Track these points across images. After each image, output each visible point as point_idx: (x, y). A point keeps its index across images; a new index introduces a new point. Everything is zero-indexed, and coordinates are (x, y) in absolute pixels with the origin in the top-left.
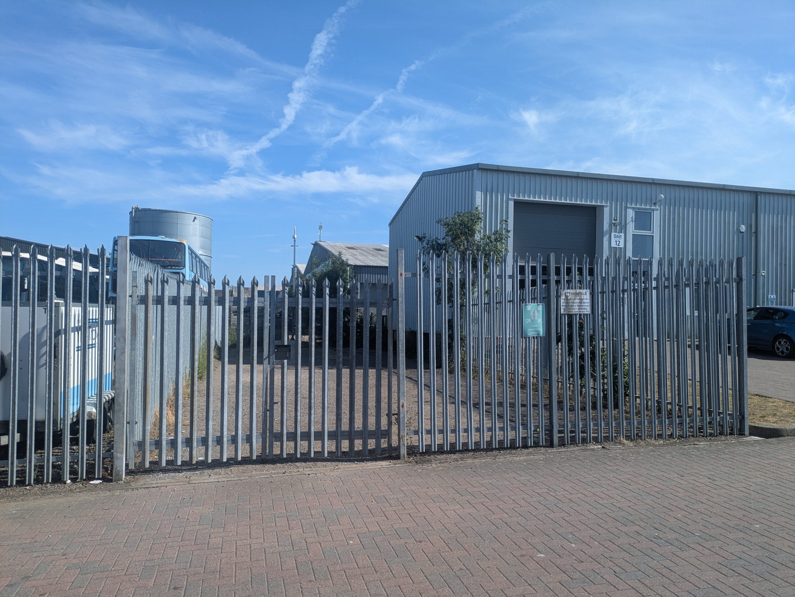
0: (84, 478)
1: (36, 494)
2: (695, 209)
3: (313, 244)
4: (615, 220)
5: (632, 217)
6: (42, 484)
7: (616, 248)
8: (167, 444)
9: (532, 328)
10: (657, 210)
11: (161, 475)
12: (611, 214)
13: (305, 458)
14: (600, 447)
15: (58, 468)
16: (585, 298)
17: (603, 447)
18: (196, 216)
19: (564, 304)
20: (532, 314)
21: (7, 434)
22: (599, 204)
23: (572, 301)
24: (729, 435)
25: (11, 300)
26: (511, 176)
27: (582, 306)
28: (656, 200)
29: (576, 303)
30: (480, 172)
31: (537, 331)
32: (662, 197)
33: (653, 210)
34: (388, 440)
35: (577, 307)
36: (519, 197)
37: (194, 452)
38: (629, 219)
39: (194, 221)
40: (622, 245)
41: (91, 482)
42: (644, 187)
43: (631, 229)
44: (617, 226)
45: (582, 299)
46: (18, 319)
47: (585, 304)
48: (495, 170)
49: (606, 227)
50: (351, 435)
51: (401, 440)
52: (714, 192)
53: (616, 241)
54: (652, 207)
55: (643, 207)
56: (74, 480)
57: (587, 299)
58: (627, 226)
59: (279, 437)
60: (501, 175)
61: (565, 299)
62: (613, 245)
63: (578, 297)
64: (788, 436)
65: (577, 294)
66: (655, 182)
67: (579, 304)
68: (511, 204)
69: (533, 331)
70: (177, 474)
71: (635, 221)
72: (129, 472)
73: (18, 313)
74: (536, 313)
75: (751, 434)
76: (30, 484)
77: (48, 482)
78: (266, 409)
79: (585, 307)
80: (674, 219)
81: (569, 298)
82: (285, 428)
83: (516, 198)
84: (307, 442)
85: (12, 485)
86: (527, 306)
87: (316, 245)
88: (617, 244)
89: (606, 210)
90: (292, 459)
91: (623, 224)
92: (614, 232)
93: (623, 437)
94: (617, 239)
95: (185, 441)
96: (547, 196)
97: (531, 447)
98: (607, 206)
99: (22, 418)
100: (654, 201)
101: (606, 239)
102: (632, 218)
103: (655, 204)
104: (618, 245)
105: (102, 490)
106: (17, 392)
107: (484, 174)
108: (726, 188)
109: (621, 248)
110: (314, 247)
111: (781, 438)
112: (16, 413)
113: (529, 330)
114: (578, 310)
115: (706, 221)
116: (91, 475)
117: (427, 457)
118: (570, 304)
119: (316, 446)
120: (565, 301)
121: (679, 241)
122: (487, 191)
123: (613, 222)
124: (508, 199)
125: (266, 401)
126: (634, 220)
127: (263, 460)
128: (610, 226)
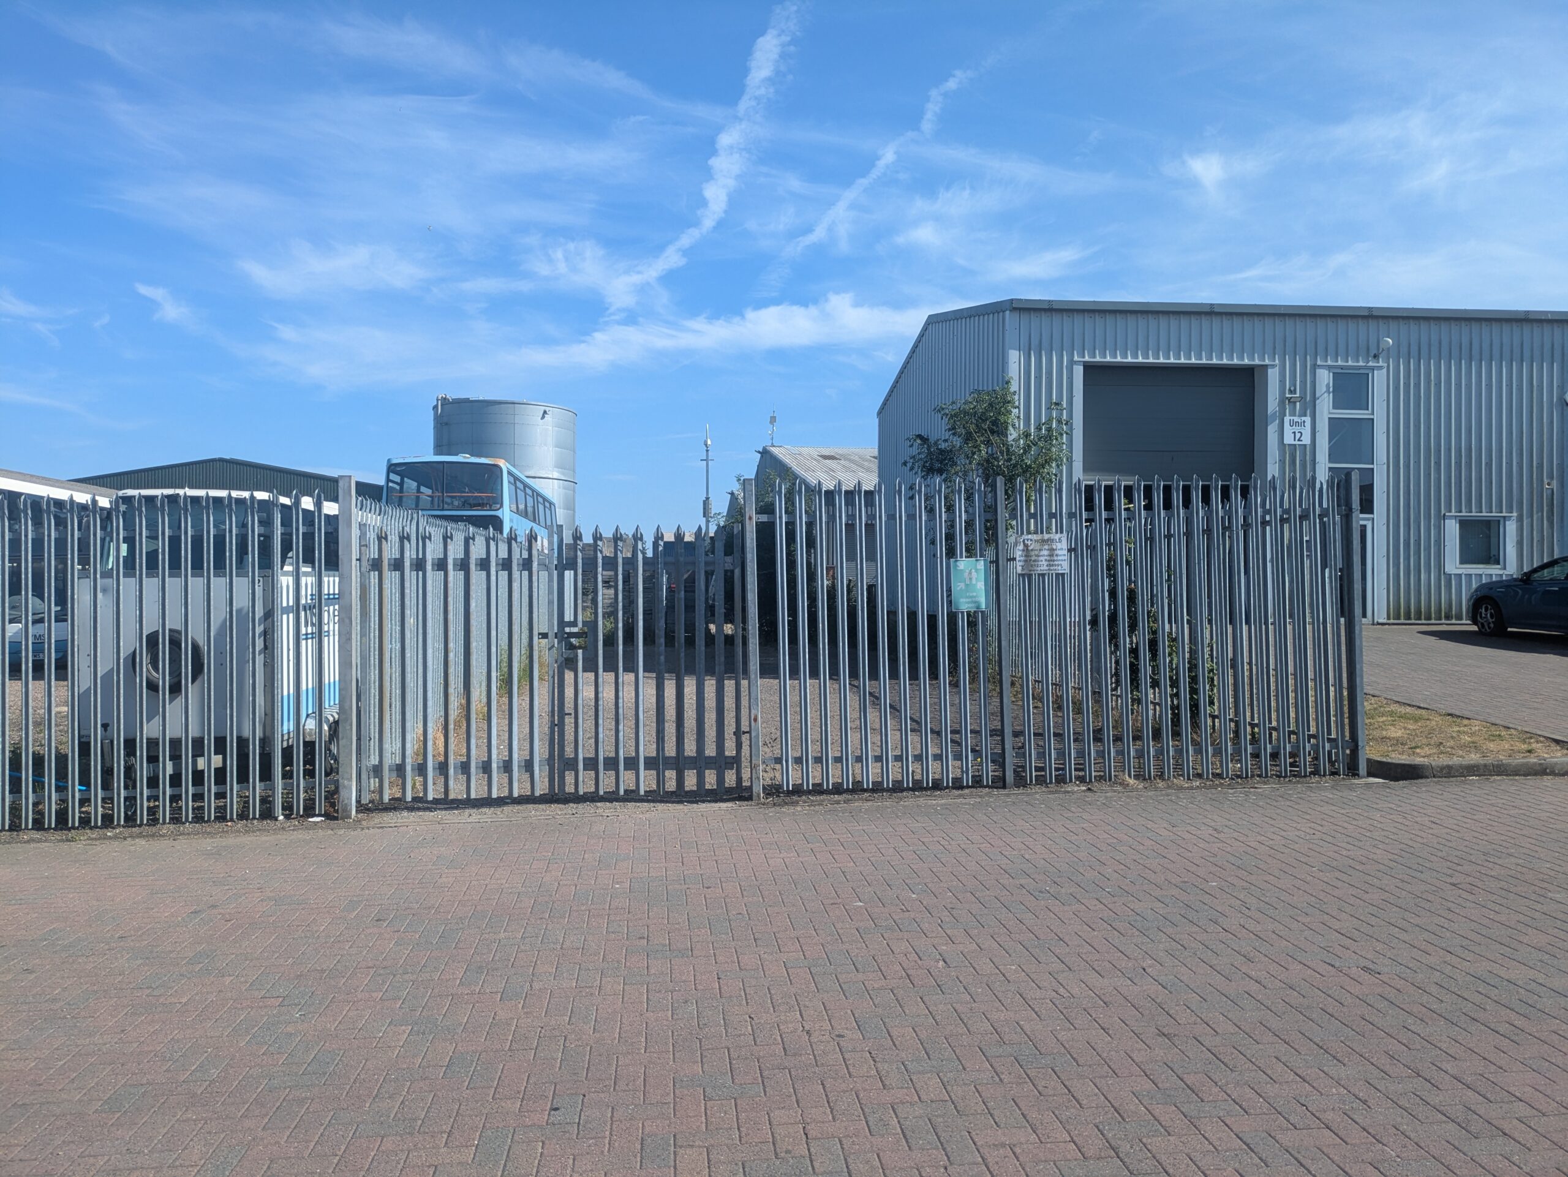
0: (301, 813)
1: (239, 831)
2: (1463, 362)
3: (759, 452)
4: (1291, 392)
5: (1328, 384)
6: (247, 820)
7: (1295, 445)
8: (412, 770)
9: (967, 597)
10: (1381, 368)
11: (405, 814)
12: (1282, 382)
13: (612, 797)
14: (1084, 788)
15: (268, 802)
16: (1059, 547)
17: (1089, 789)
18: (547, 409)
19: (1022, 558)
20: (966, 574)
21: (203, 755)
22: (1257, 362)
23: (1036, 553)
24: (1330, 775)
25: (202, 568)
26: (1078, 319)
27: (1054, 561)
28: (1378, 350)
29: (1043, 556)
30: (1016, 315)
31: (975, 602)
32: (1388, 342)
33: (1373, 369)
34: (737, 770)
35: (1046, 563)
36: (1094, 357)
37: (451, 783)
38: (1321, 388)
39: (543, 417)
40: (1306, 440)
41: (310, 820)
42: (1352, 325)
43: (1326, 408)
44: (1295, 403)
45: (1054, 550)
46: (212, 594)
47: (1059, 558)
48: (1045, 310)
49: (1273, 405)
50: (680, 763)
51: (754, 771)
52: (1506, 327)
53: (1294, 433)
54: (1371, 364)
55: (1350, 363)
56: (288, 817)
57: (1062, 549)
58: (1317, 402)
59: (572, 764)
60: (1056, 319)
61: (1023, 550)
62: (1288, 439)
63: (1046, 547)
64: (1434, 777)
65: (1043, 541)
66: (1375, 313)
67: (1048, 558)
68: (1079, 371)
69: (968, 603)
70: (427, 813)
71: (1333, 392)
72: (362, 808)
73: (212, 586)
74: (974, 574)
75: (1370, 774)
76: (232, 820)
77: (254, 818)
78: (553, 722)
79: (1060, 563)
80: (1417, 385)
81: (1030, 548)
82: (580, 750)
83: (1087, 359)
84: (613, 772)
85: (209, 820)
86: (958, 563)
87: (765, 453)
88: (1297, 438)
89: (1273, 375)
90: (593, 798)
91: (1308, 399)
92: (1290, 415)
93: (1130, 776)
94: (1297, 429)
95: (437, 766)
96: (1150, 352)
97: (968, 787)
98: (1273, 366)
99: (219, 735)
100: (1373, 351)
101: (1272, 430)
102: (1328, 386)
103: (1375, 356)
104: (1299, 440)
105: (322, 828)
106: (212, 693)
107: (1025, 317)
108: (1531, 317)
109: (1305, 445)
110: (762, 457)
111: (1420, 781)
112: (212, 722)
113: (962, 600)
114: (1047, 568)
115: (1489, 386)
116: (309, 811)
117: (795, 798)
118: (1033, 558)
119: (627, 779)
120: (1025, 553)
121: (1429, 428)
122: (1030, 350)
123: (1287, 395)
124: (1072, 363)
125: (553, 711)
126: (1331, 389)
127: (550, 799)
128: (1282, 403)
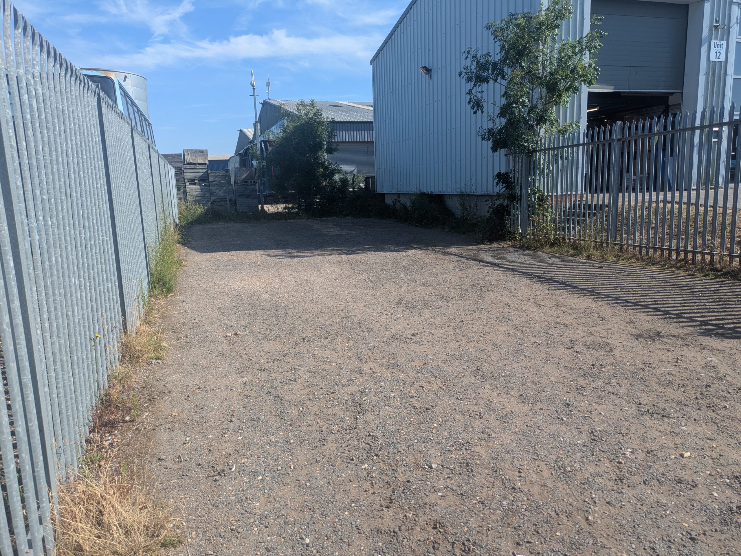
3: (261, 103)
4: (717, 22)
7: (716, 62)
12: (712, 13)
18: (127, 75)
38: (733, 20)
40: (723, 59)
43: (735, 34)
44: (718, 30)
49: (705, 31)
53: (716, 52)
58: (731, 29)
62: (713, 58)
87: (265, 103)
88: (717, 57)
89: (707, 8)
91: (726, 27)
92: (715, 39)
94: (718, 50)
98: (708, 1)
101: (704, 49)
102: (737, 18)
109: (722, 62)
123: (715, 24)
126: (739, 21)
128: (711, 30)
